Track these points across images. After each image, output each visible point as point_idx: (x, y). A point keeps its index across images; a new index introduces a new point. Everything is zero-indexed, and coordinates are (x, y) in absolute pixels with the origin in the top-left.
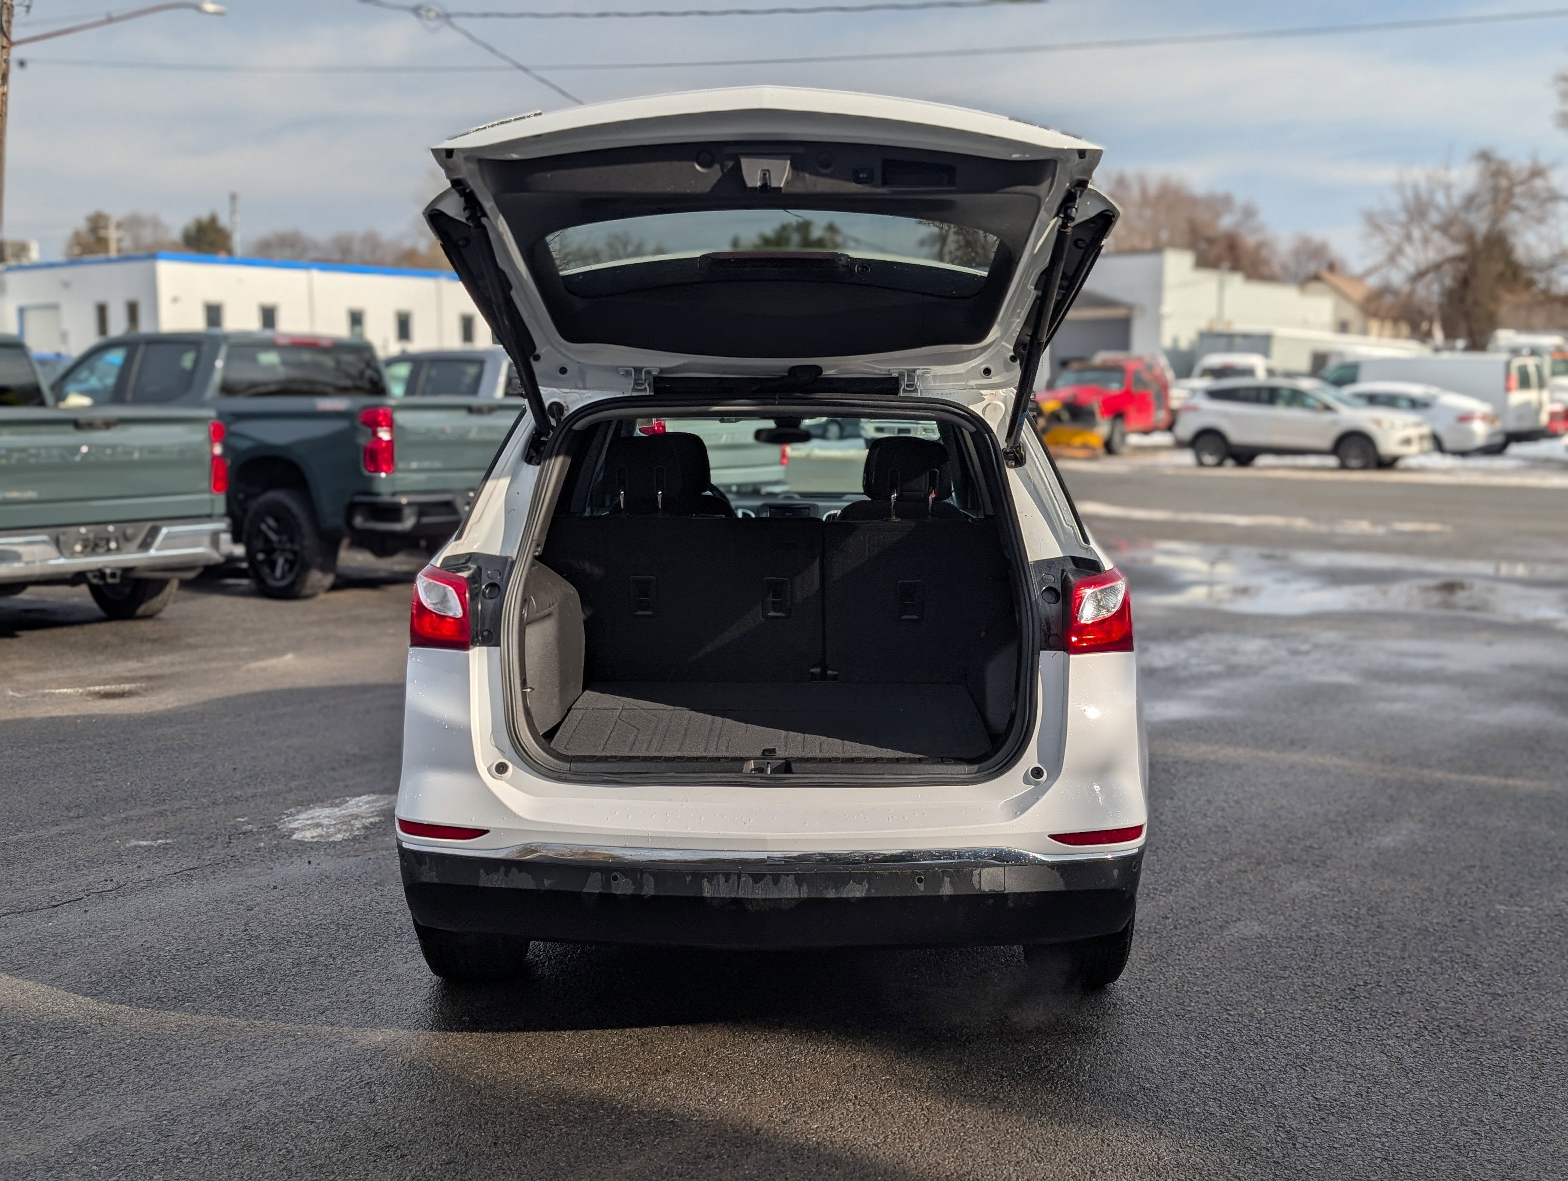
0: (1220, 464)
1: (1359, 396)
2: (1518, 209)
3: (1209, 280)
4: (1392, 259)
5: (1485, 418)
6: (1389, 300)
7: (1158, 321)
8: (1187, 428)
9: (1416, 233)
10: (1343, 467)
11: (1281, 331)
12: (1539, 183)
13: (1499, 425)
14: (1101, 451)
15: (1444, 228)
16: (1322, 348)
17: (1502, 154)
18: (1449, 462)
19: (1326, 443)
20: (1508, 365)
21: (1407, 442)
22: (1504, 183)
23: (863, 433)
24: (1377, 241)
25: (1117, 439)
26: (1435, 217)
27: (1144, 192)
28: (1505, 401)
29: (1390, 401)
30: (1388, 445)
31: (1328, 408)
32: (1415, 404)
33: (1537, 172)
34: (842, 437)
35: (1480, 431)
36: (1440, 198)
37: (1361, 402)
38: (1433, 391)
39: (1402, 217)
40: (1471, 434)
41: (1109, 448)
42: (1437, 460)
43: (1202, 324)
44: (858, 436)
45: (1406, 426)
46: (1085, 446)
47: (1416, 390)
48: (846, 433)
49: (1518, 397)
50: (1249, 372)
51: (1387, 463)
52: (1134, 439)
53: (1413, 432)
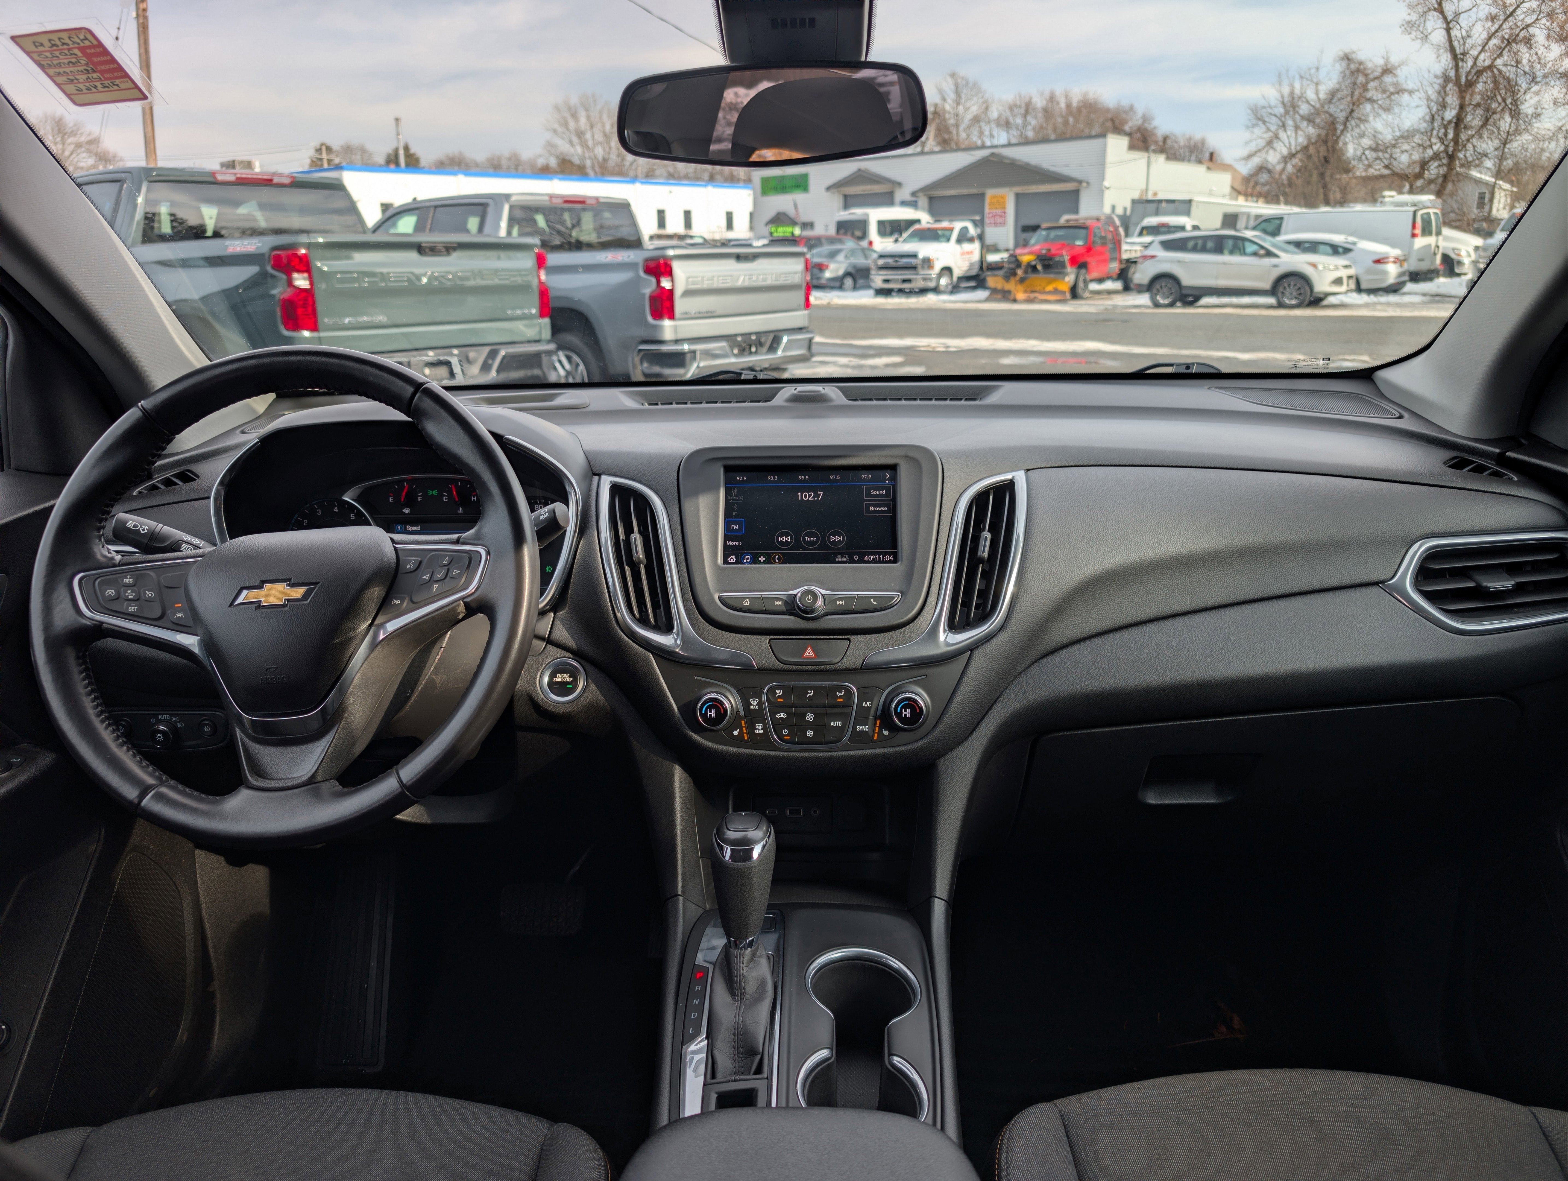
0: (1172, 305)
1: (1289, 243)
2: (1370, 100)
3: (1140, 158)
4: (1270, 143)
5: (1398, 261)
6: (1264, 177)
7: (1101, 192)
8: (1142, 275)
9: (1290, 123)
10: (1281, 305)
11: (1197, 198)
12: (1388, 79)
13: (1406, 266)
14: (1068, 296)
15: (1309, 120)
16: (1231, 210)
17: (1361, 56)
18: (1364, 298)
19: (1267, 285)
20: (1415, 213)
21: (1338, 281)
22: (1361, 79)
23: (873, 284)
24: (1259, 131)
25: (1081, 285)
26: (1304, 109)
27: (1069, 106)
28: (1412, 245)
29: (1312, 247)
30: (1322, 285)
31: (1269, 254)
32: (1336, 250)
33: (1387, 70)
34: (855, 288)
35: (1392, 271)
36: (1311, 95)
37: (1291, 248)
38: (1351, 239)
39: (1280, 110)
40: (1385, 273)
41: (1074, 293)
42: (1356, 298)
43: (1136, 195)
44: (868, 287)
45: (1337, 268)
46: (1056, 291)
47: (1338, 239)
48: (858, 285)
49: (1420, 242)
50: (1182, 228)
51: (1316, 301)
52: (1093, 286)
53: (1344, 273)
